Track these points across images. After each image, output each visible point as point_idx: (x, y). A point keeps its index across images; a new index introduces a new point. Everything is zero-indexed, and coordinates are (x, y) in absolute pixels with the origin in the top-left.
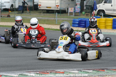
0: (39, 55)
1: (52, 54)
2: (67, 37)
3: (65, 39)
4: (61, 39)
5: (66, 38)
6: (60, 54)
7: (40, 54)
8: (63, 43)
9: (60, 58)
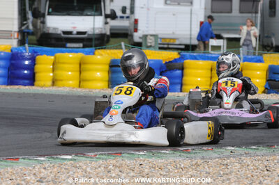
0: (63, 134)
1: (95, 132)
2: (132, 89)
3: (128, 92)
4: (116, 94)
5: (130, 89)
6: (115, 130)
7: (65, 132)
8: (122, 103)
9: (113, 140)
